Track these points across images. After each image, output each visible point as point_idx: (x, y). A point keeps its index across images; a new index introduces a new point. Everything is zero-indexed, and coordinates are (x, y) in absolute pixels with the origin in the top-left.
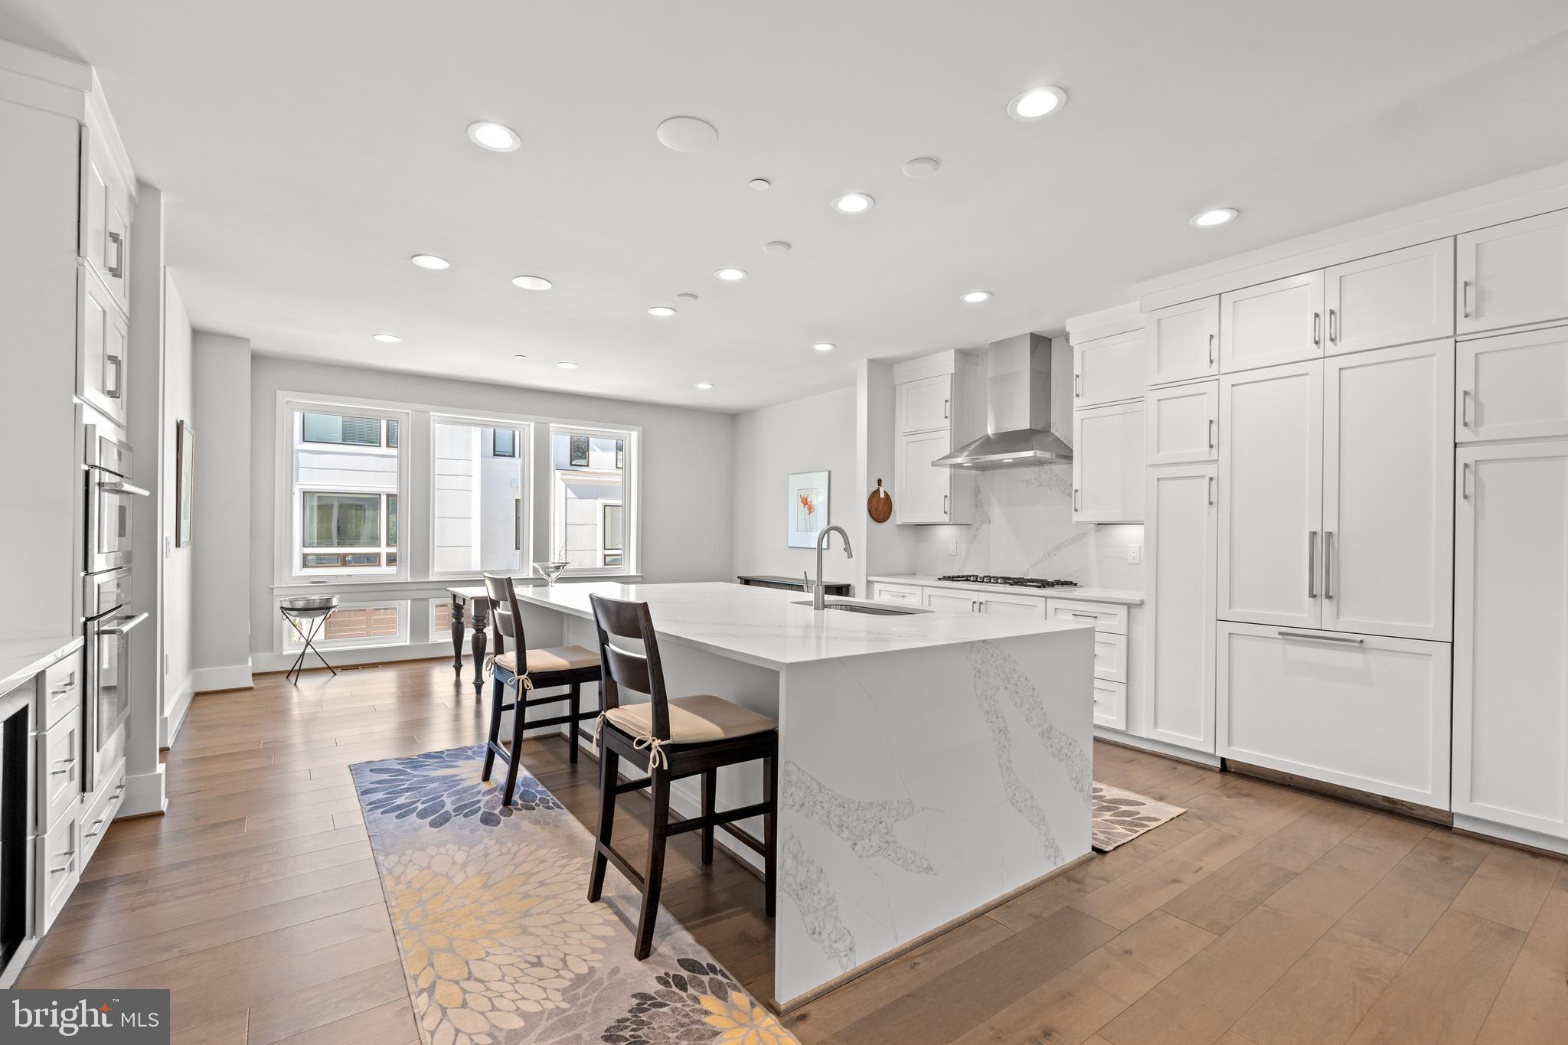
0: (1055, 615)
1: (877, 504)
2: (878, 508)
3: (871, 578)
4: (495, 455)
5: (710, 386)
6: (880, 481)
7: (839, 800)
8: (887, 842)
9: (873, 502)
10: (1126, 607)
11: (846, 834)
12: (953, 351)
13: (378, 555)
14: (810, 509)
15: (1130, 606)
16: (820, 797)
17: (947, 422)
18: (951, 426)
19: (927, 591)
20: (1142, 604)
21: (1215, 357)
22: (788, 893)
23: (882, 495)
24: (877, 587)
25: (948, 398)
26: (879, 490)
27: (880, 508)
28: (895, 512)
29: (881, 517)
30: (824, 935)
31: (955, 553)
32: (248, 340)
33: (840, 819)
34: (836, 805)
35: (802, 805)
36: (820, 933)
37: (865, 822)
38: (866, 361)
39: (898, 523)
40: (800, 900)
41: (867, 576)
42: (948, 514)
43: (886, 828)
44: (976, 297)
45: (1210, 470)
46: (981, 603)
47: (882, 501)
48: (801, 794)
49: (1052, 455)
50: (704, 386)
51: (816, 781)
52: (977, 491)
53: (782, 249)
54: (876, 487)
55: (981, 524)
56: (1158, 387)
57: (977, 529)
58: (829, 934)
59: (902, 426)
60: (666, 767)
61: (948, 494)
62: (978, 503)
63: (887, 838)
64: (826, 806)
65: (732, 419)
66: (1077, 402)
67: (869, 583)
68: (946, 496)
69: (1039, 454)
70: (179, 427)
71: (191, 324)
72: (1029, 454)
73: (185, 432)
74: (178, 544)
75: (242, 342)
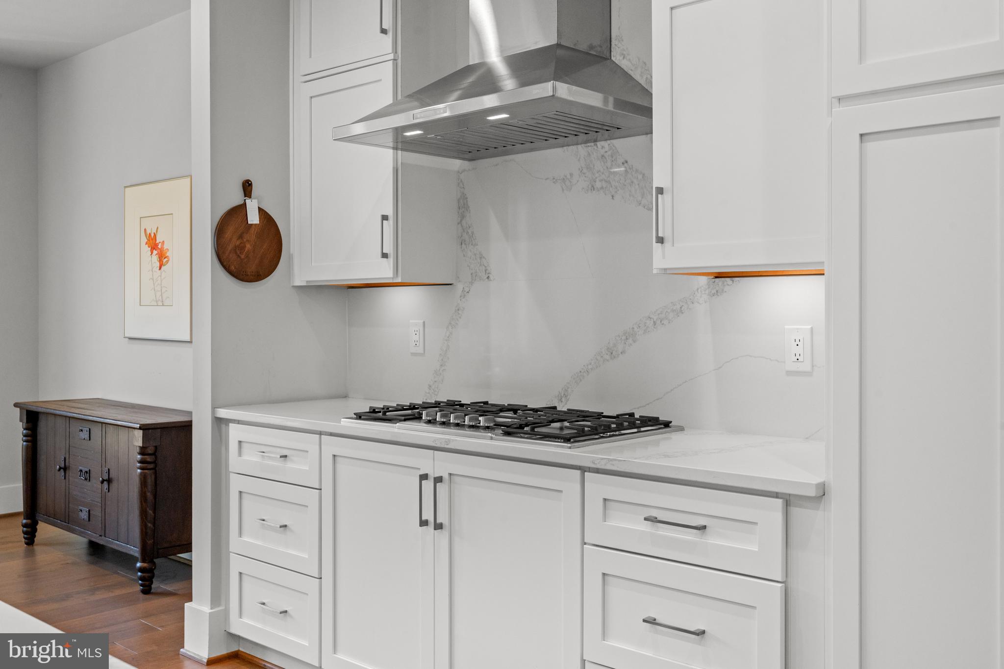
0: (605, 518)
1: (241, 237)
2: (241, 248)
3: (223, 413)
6: (247, 187)
9: (228, 235)
10: (779, 502)
14: (162, 258)
15: (788, 501)
17: (389, 39)
19: (332, 446)
20: (822, 493)
23: (254, 218)
24: (235, 433)
26: (244, 205)
27: (248, 246)
28: (290, 257)
29: (252, 268)
31: (420, 350)
39: (298, 282)
41: (214, 408)
42: (391, 260)
46: (438, 480)
47: (252, 236)
52: (463, 206)
54: (235, 198)
55: (472, 283)
57: (465, 294)
59: (303, 64)
61: (389, 212)
62: (466, 238)
65: (31, 80)
67: (220, 423)
68: (385, 218)
69: (563, 90)
72: (544, 90)
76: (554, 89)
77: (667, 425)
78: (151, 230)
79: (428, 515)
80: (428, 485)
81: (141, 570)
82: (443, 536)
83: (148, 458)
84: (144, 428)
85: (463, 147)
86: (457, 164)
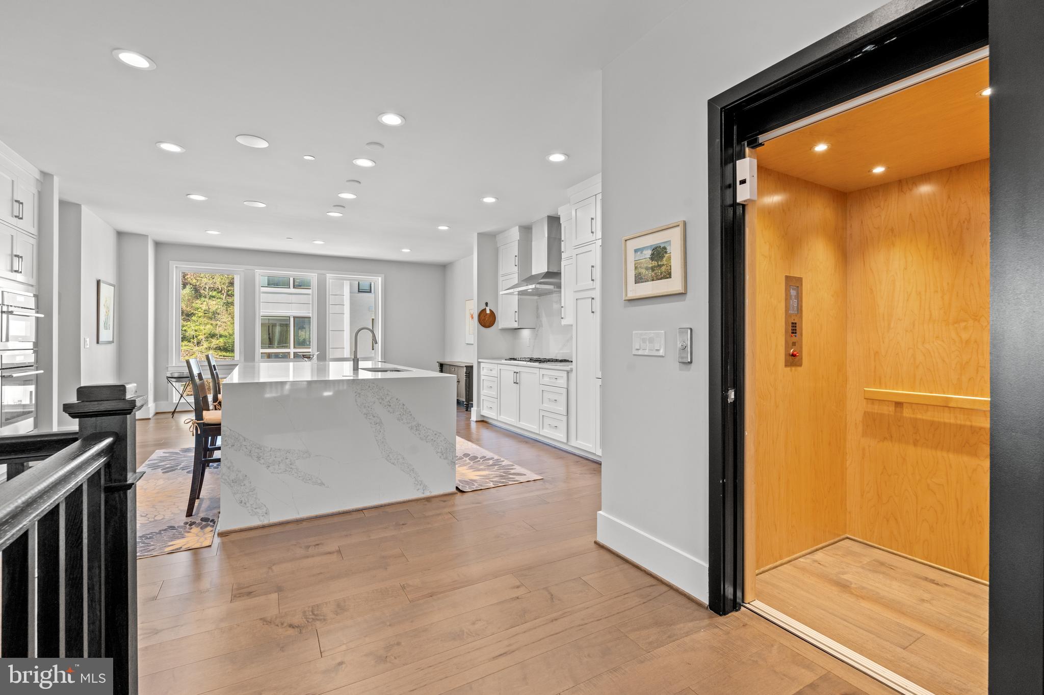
0: (543, 378)
1: (485, 317)
2: (485, 319)
3: (480, 360)
4: (359, 291)
5: (409, 251)
6: (487, 304)
7: (258, 446)
8: (291, 468)
9: (482, 315)
11: (262, 461)
12: (518, 227)
15: (569, 372)
16: (244, 443)
17: (517, 267)
18: (518, 270)
19: (500, 366)
20: (572, 372)
21: (594, 230)
22: (224, 483)
23: (488, 312)
24: (482, 365)
25: (517, 254)
26: (486, 309)
27: (487, 319)
28: (498, 321)
29: (487, 324)
30: (248, 505)
31: (528, 346)
32: (148, 236)
33: (258, 454)
34: (255, 448)
35: (233, 446)
36: (245, 503)
37: (275, 457)
38: (476, 235)
39: (500, 328)
40: (232, 487)
41: (478, 359)
42: (517, 322)
43: (291, 461)
44: (490, 200)
45: (593, 294)
46: (517, 373)
47: (488, 316)
48: (232, 441)
49: (555, 288)
50: (406, 251)
51: (242, 436)
52: (537, 308)
53: (356, 184)
54: (483, 307)
55: (539, 328)
56: (578, 247)
57: (538, 331)
58: (251, 505)
59: (501, 272)
60: (199, 433)
61: (517, 310)
62: (538, 316)
63: (292, 466)
64: (249, 448)
65: (444, 268)
66: (563, 255)
67: (479, 363)
68: (516, 312)
69: (538, 286)
70: (98, 282)
71: (115, 229)
72: (533, 286)
73: (102, 285)
74: (98, 342)
75: (145, 237)
76: (535, 286)
77: (568, 361)
78: (472, 313)
79: (515, 381)
80: (515, 374)
81: (465, 404)
82: (518, 385)
83: (467, 375)
84: (466, 366)
85: (537, 293)
86: (536, 297)
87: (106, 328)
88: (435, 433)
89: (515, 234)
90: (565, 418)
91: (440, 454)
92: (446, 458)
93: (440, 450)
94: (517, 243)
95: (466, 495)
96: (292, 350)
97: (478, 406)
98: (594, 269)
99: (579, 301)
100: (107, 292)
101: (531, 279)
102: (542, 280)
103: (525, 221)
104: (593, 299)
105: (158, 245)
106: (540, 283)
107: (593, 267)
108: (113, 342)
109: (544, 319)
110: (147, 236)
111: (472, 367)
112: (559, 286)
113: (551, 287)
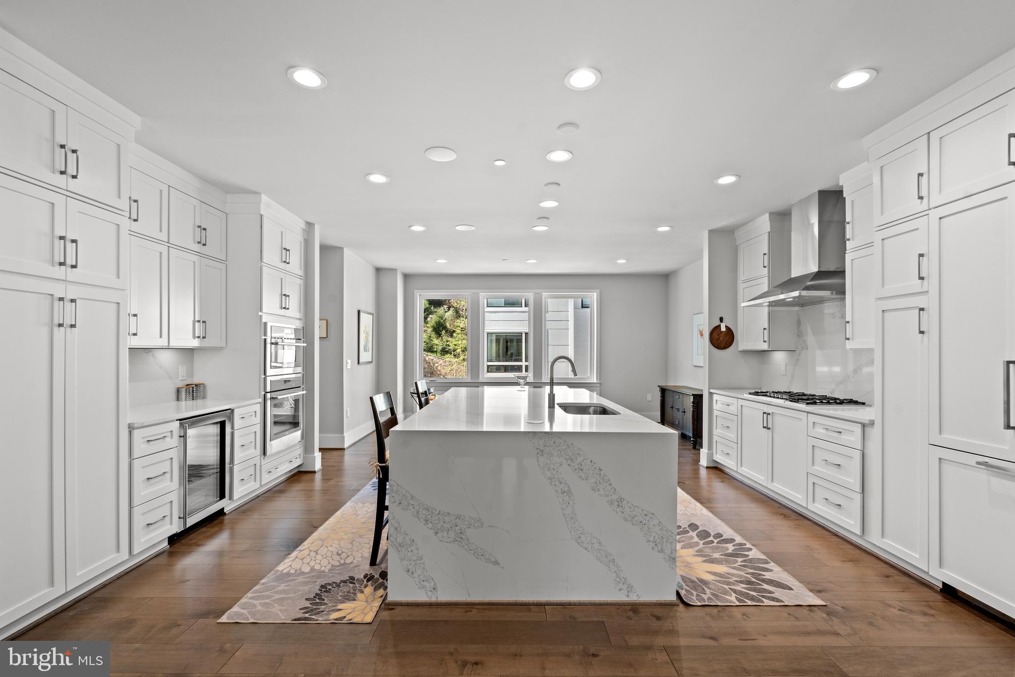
0: (814, 428)
1: (718, 335)
2: (719, 339)
3: (712, 391)
4: (582, 307)
6: (721, 320)
7: (426, 507)
8: (461, 538)
9: (714, 335)
10: (861, 426)
11: (430, 525)
12: (766, 215)
13: (521, 366)
15: (864, 426)
16: (412, 502)
17: (766, 270)
18: (769, 273)
19: (741, 402)
20: (872, 423)
21: (924, 193)
22: (392, 545)
23: (723, 329)
24: (715, 397)
25: (766, 252)
26: (720, 325)
27: (721, 338)
28: (737, 341)
29: (722, 345)
30: (415, 575)
31: (785, 374)
33: (426, 517)
34: (423, 509)
35: (400, 503)
36: (413, 573)
37: (444, 522)
38: (707, 231)
39: (739, 349)
40: (399, 551)
41: (709, 389)
42: (767, 343)
43: (460, 530)
44: (727, 180)
45: (921, 302)
46: (769, 414)
47: (723, 334)
48: (400, 498)
49: (833, 293)
51: (409, 493)
52: (799, 323)
53: (556, 187)
54: (717, 323)
55: (802, 350)
56: (883, 227)
57: (799, 354)
58: (419, 576)
59: (742, 277)
61: (766, 326)
62: (800, 334)
63: (461, 536)
64: (416, 508)
65: (665, 278)
66: (849, 245)
67: (711, 394)
68: (765, 329)
69: (804, 293)
70: (359, 312)
71: (374, 266)
72: (796, 294)
73: (362, 314)
74: (358, 363)
75: (393, 270)
76: (800, 293)
77: (864, 404)
78: (701, 329)
79: (765, 425)
80: (765, 415)
81: (692, 441)
82: (770, 432)
83: (695, 405)
84: (693, 395)
85: (799, 302)
86: (797, 308)
87: (365, 350)
88: (645, 512)
89: (764, 224)
90: (858, 498)
91: (652, 544)
92: (662, 551)
93: (651, 539)
94: (766, 236)
95: (692, 612)
96: (523, 363)
97: (710, 447)
98: (924, 260)
99: (886, 314)
100: (367, 321)
101: (791, 284)
102: (809, 283)
103: (779, 204)
104: (922, 309)
105: (406, 277)
106: (808, 288)
107: (921, 255)
108: (372, 362)
109: (810, 339)
110: (396, 270)
111: (701, 396)
112: (841, 291)
113: (826, 294)
